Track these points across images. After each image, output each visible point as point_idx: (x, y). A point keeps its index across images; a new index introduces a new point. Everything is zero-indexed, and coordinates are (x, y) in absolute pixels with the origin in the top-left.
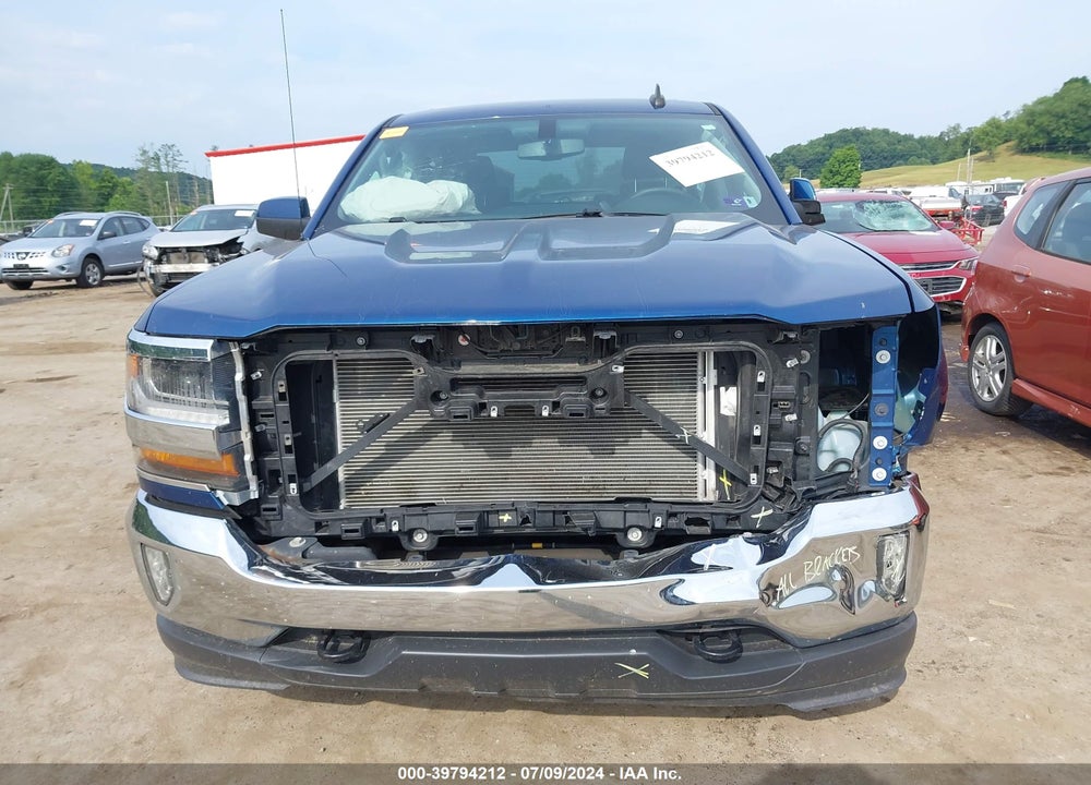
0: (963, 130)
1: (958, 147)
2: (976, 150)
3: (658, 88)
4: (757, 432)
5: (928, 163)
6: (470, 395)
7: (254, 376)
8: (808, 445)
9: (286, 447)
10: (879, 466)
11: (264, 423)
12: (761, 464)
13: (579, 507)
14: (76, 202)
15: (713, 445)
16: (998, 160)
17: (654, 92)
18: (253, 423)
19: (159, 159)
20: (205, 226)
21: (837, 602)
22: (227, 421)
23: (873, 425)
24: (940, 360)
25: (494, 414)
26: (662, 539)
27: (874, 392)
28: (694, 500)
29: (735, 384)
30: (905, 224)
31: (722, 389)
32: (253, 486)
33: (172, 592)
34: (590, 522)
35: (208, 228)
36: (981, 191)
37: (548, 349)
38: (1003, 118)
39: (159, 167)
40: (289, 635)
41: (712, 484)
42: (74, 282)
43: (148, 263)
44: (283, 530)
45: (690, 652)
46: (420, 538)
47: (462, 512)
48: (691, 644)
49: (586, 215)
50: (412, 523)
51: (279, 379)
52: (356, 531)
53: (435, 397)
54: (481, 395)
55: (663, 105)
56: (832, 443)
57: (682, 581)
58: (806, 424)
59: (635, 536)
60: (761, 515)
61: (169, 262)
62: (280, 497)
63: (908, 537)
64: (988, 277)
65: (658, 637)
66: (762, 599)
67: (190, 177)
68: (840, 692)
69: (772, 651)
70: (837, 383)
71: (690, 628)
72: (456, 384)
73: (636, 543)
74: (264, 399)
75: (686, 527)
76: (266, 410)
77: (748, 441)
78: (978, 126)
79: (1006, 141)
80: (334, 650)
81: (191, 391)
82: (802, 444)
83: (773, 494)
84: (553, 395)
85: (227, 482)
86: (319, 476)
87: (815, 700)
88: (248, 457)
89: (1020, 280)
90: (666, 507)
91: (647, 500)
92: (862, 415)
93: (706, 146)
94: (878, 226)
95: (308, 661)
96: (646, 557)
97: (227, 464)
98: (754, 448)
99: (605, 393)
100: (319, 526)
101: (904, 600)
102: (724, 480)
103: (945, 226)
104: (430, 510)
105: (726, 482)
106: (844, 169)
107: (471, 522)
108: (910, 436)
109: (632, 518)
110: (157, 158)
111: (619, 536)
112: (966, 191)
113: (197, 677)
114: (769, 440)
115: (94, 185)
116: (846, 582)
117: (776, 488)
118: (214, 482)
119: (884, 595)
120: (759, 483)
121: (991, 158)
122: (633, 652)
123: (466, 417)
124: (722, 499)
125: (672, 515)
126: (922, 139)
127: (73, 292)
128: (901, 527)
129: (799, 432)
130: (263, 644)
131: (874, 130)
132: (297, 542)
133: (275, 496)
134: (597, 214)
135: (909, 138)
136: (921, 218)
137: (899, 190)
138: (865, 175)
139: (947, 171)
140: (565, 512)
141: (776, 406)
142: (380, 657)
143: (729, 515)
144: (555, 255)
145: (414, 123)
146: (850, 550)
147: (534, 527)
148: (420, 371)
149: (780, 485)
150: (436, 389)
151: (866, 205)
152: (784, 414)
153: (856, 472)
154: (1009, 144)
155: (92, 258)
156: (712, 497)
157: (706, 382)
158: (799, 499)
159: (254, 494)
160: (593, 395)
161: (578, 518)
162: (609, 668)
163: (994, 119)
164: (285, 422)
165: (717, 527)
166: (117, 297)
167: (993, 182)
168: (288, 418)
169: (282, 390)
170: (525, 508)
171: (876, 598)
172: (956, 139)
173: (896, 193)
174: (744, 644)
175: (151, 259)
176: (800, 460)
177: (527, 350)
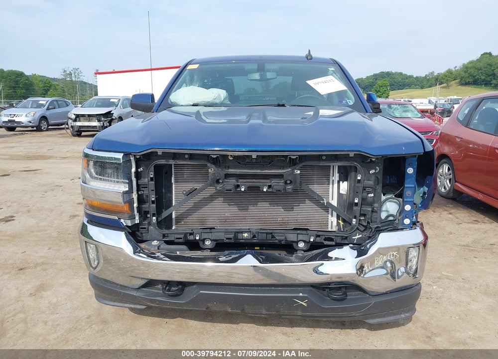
0: (435, 74)
1: (433, 81)
2: (441, 83)
3: (309, 51)
4: (356, 201)
5: (419, 89)
6: (233, 181)
7: (139, 170)
8: (377, 208)
9: (152, 201)
10: (407, 218)
11: (143, 191)
12: (358, 215)
13: (278, 231)
14: (33, 93)
15: (336, 206)
16: (451, 88)
17: (307, 53)
18: (138, 190)
19: (71, 75)
20: (96, 105)
21: (389, 276)
22: (127, 189)
23: (405, 200)
24: (434, 173)
25: (243, 190)
26: (313, 246)
27: (406, 186)
28: (327, 230)
29: (346, 180)
30: (409, 115)
31: (341, 182)
32: (137, 218)
33: (98, 263)
34: (283, 238)
35: (97, 106)
36: (443, 102)
37: (267, 162)
38: (453, 69)
39: (71, 78)
40: (150, 283)
41: (335, 223)
42: (35, 128)
43: (70, 121)
44: (148, 237)
45: (324, 295)
46: (208, 243)
47: (227, 232)
48: (325, 292)
49: (279, 105)
50: (205, 236)
51: (151, 172)
52: (181, 238)
53: (218, 182)
54: (237, 182)
55: (311, 59)
56: (387, 207)
57: (322, 264)
58: (377, 199)
59: (301, 245)
60: (356, 237)
61: (80, 121)
62: (148, 223)
63: (419, 249)
64: (445, 138)
65: (312, 288)
66: (357, 273)
67: (85, 83)
68: (388, 316)
69: (359, 296)
70: (388, 182)
71: (324, 285)
72: (227, 176)
73: (301, 248)
74: (144, 180)
75: (324, 242)
76: (144, 185)
77: (352, 205)
78: (442, 72)
79: (455, 80)
80: (169, 290)
81: (112, 175)
82: (374, 207)
83: (362, 228)
84: (268, 182)
85: (126, 216)
86: (165, 214)
87: (377, 319)
88: (135, 205)
89: (458, 140)
90: (316, 233)
91: (307, 230)
92: (400, 196)
93: (330, 77)
94: (397, 115)
95: (157, 295)
96: (306, 254)
97: (126, 208)
98: (355, 208)
99: (291, 182)
100: (164, 236)
101: (417, 276)
102: (340, 222)
103: (427, 116)
104: (212, 230)
105: (341, 223)
106: (382, 90)
107: (231, 236)
108: (420, 205)
109: (301, 237)
110: (70, 74)
111: (294, 245)
112: (436, 102)
113: (105, 302)
114: (362, 205)
115: (41, 85)
116: (392, 267)
117: (363, 226)
118: (120, 215)
119: (408, 273)
120: (356, 223)
121: (448, 87)
122: (301, 294)
123: (231, 190)
124: (339, 229)
125: (318, 236)
126: (417, 77)
127: (35, 133)
128: (417, 244)
129: (374, 202)
130: (137, 287)
131: (396, 72)
132: (155, 243)
133: (146, 222)
134: (283, 105)
135: (411, 77)
136: (416, 112)
137: (406, 100)
138: (391, 93)
139: (427, 92)
140: (271, 233)
141: (365, 190)
142: (190, 294)
143: (342, 237)
144: (270, 122)
145: (202, 63)
146: (395, 253)
147: (258, 239)
148: (212, 170)
149: (365, 224)
150: (218, 178)
151: (392, 106)
152: (369, 194)
153: (397, 220)
154: (456, 81)
155: (44, 118)
156: (334, 229)
157: (334, 179)
158: (373, 231)
159: (137, 221)
160: (286, 183)
161: (277, 236)
162: (290, 301)
163: (449, 69)
164: (152, 190)
165: (337, 242)
166: (55, 136)
167: (448, 98)
168: (153, 188)
169: (152, 176)
170: (254, 231)
171: (405, 275)
172: (432, 78)
173: (405, 101)
174: (348, 293)
175: (72, 119)
176: (374, 214)
177: (258, 162)
